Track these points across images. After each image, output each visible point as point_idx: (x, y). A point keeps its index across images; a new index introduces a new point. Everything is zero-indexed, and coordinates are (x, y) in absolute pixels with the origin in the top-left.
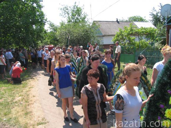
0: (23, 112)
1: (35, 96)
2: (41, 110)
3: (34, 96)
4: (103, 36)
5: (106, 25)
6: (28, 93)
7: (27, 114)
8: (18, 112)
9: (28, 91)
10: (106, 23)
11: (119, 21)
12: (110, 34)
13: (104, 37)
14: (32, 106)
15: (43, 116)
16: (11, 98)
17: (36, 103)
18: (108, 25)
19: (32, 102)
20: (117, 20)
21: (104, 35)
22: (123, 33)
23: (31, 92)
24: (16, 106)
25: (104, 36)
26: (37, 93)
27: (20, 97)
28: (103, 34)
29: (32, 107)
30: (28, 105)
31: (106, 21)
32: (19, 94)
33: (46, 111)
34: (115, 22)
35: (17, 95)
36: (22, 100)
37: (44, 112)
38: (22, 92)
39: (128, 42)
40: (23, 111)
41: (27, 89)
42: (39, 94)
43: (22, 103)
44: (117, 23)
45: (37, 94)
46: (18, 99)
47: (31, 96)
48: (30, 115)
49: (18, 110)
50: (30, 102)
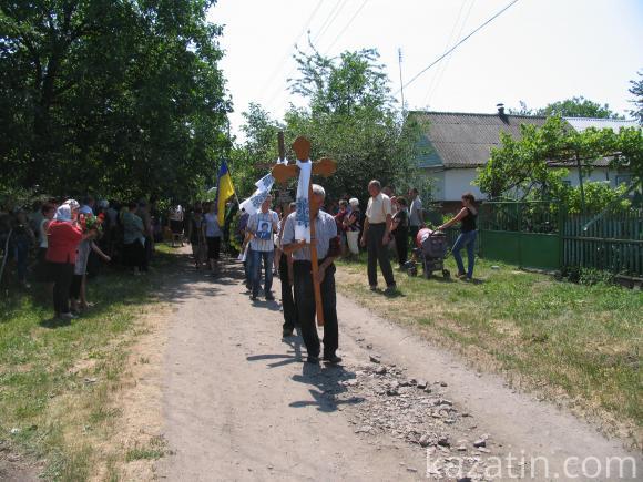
0: (88, 412)
1: (147, 362)
2: (159, 408)
3: (143, 361)
4: (446, 169)
5: (455, 127)
6: (125, 350)
7: (99, 416)
8: (70, 409)
9: (127, 344)
10: (458, 119)
11: (506, 112)
12: (472, 161)
13: (448, 172)
14: (129, 392)
15: (157, 429)
16: (61, 362)
17: (147, 384)
18: (466, 127)
19: (132, 381)
20: (501, 110)
21: (447, 166)
22: (516, 152)
23: (136, 346)
24: (68, 389)
25: (450, 169)
26: (159, 352)
27: (93, 362)
28: (445, 161)
29: (128, 395)
30: (114, 388)
31: (457, 114)
32: (93, 350)
33: (175, 415)
34: (492, 116)
36: (97, 371)
37: (166, 415)
38: (106, 344)
39: (539, 186)
40: (88, 406)
41: (127, 337)
42: (168, 357)
43: (94, 380)
44: (498, 120)
45: (159, 355)
46: (84, 366)
47: (132, 359)
48: (111, 425)
49: (70, 402)
50: (123, 380)
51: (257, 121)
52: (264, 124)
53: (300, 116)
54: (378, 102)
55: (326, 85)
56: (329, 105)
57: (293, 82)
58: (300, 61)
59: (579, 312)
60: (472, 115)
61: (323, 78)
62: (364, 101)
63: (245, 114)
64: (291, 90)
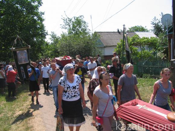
0: (24, 127)
1: (36, 110)
2: (43, 124)
5: (107, 36)
6: (29, 107)
7: (27, 129)
11: (120, 31)
12: (112, 45)
13: (105, 48)
14: (33, 120)
16: (12, 112)
17: (38, 117)
18: (109, 36)
20: (118, 31)
27: (21, 112)
28: (105, 45)
31: (107, 32)
32: (20, 108)
33: (47, 126)
34: (116, 32)
35: (18, 109)
37: (45, 126)
38: (23, 106)
41: (28, 103)
44: (118, 33)
46: (19, 113)
51: (54, 37)
52: (55, 37)
53: (65, 35)
54: (86, 30)
55: (71, 26)
56: (73, 31)
57: (62, 26)
58: (64, 20)
59: (144, 87)
60: (111, 32)
61: (70, 24)
62: (82, 30)
63: (50, 35)
64: (62, 28)
